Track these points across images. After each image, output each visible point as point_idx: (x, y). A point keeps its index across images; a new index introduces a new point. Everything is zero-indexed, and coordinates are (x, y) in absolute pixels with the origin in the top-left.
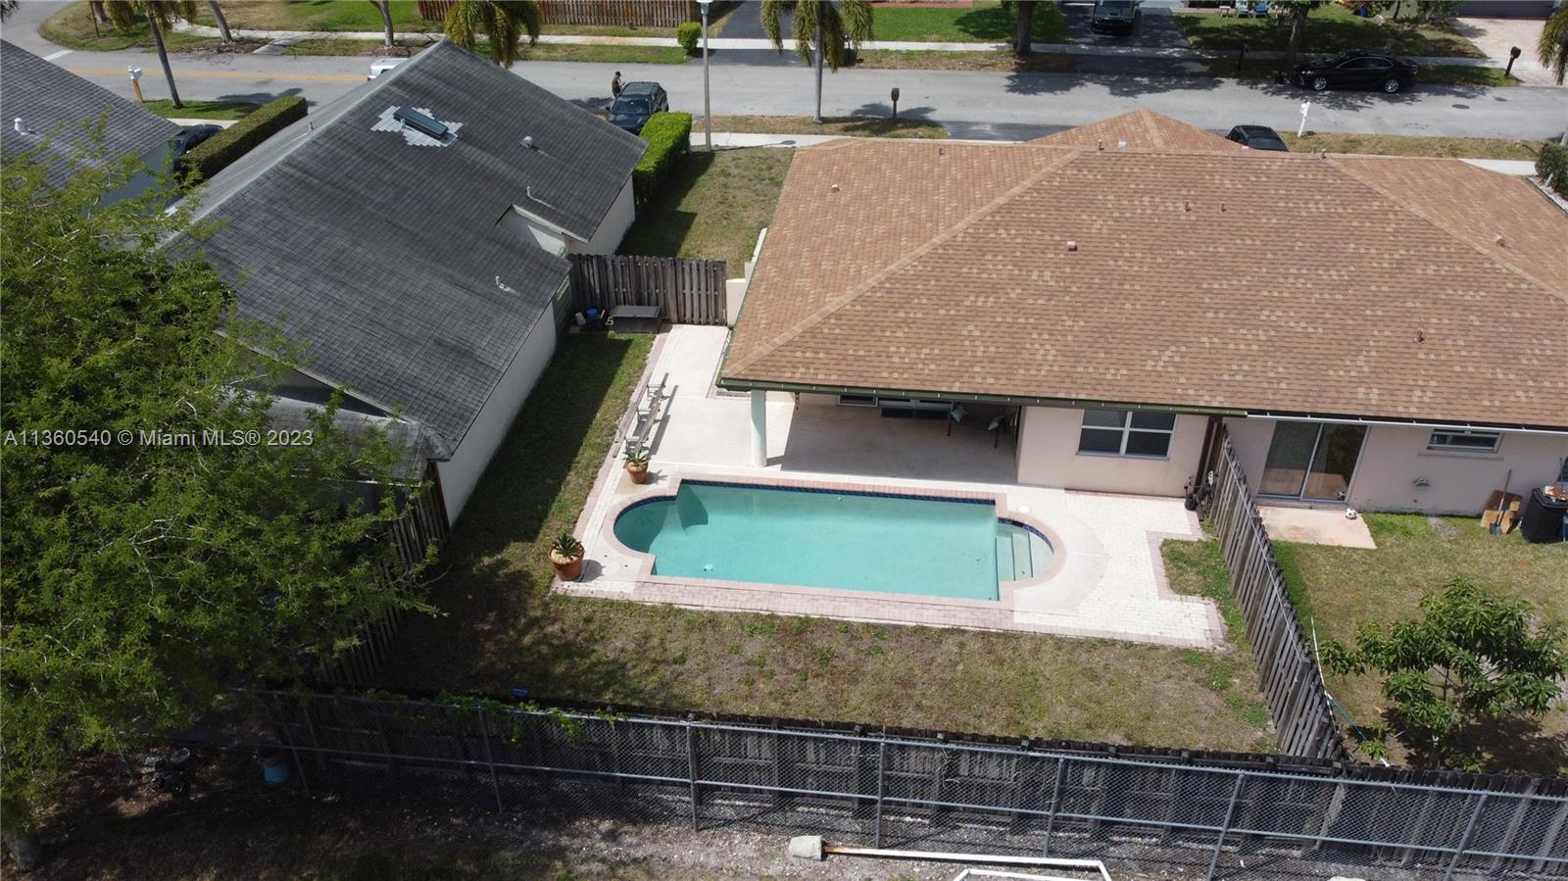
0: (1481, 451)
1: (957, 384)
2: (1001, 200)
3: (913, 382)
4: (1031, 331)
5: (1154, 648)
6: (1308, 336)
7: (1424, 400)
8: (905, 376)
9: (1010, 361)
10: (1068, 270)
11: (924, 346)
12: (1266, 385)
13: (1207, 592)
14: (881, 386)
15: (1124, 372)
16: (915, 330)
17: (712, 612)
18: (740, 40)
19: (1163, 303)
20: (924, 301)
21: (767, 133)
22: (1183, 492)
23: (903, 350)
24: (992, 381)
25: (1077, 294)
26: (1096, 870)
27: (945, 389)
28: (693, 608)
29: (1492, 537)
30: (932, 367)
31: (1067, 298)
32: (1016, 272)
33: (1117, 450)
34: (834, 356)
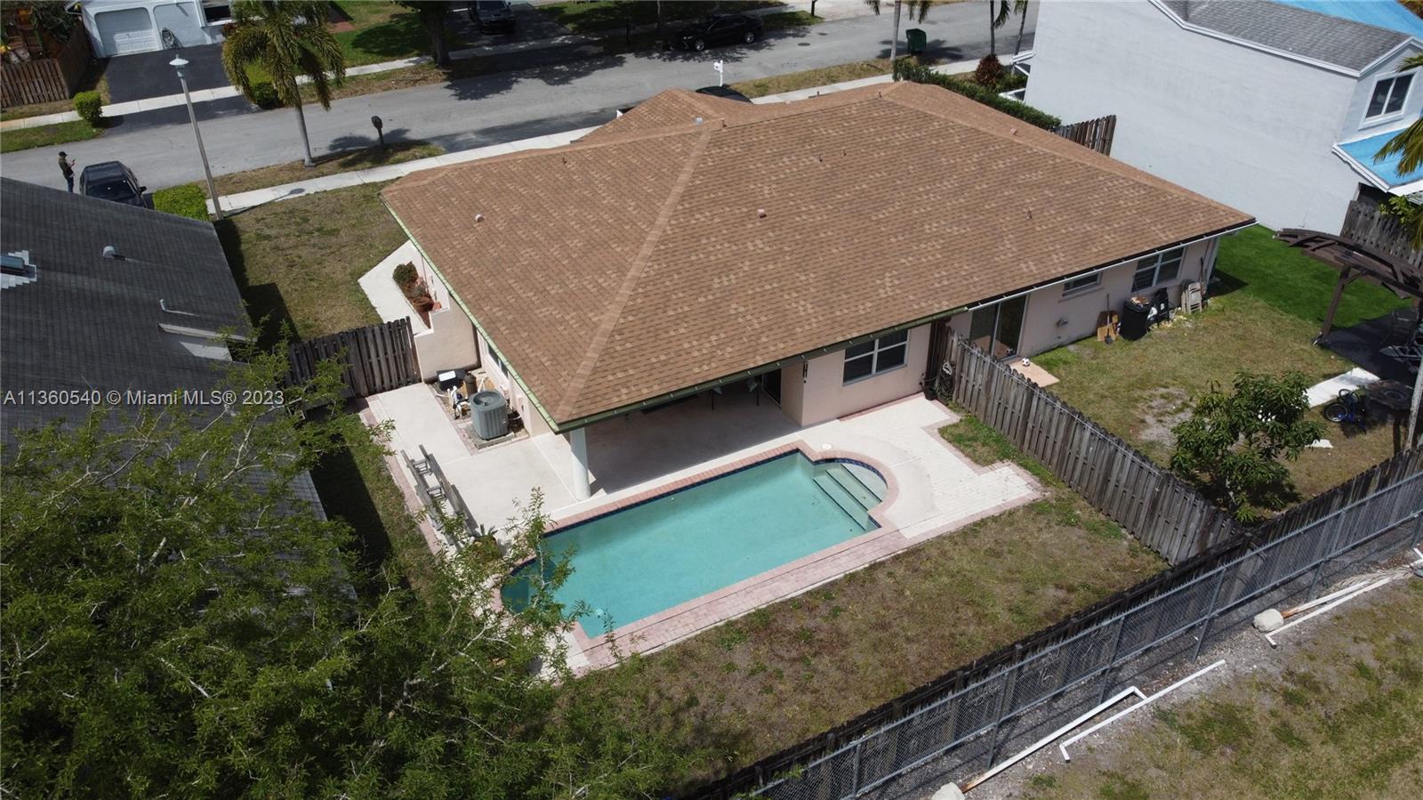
0: (1091, 286)
1: (758, 358)
2: (679, 189)
3: (722, 368)
4: (781, 294)
5: (1011, 513)
6: (963, 236)
7: (1061, 263)
8: (713, 365)
9: (784, 324)
10: (771, 234)
11: (709, 334)
12: (965, 282)
13: (1004, 456)
14: (701, 381)
15: (869, 305)
16: (692, 323)
17: (678, 645)
18: (141, 102)
19: (856, 241)
20: (681, 295)
21: (264, 187)
22: (919, 388)
23: (695, 343)
24: (782, 346)
25: (792, 253)
26: (1133, 694)
27: (752, 366)
28: (656, 650)
29: (1109, 346)
30: (729, 349)
31: (787, 258)
32: (734, 248)
33: (870, 372)
34: (643, 369)
